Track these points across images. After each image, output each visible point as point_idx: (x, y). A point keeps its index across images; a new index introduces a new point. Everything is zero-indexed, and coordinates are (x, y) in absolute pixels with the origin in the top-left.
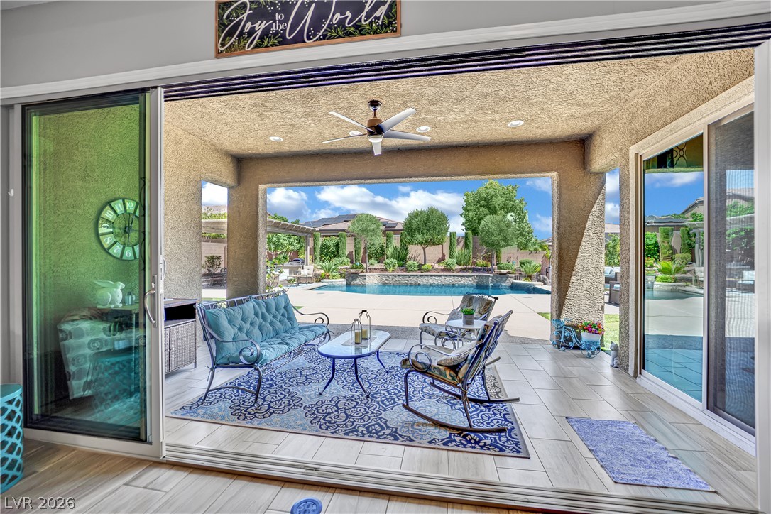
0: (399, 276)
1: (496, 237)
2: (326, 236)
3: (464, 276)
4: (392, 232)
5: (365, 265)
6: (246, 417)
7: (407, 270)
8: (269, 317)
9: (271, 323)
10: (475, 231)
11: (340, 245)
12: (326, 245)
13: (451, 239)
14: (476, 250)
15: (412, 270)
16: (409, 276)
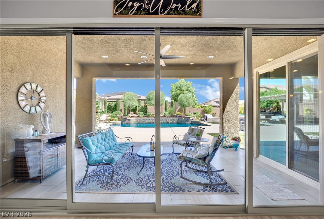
0: (145, 119)
1: (185, 103)
2: (110, 102)
3: (172, 119)
4: (141, 100)
5: (129, 115)
6: (109, 189)
7: (148, 116)
8: (107, 140)
9: (108, 143)
10: (176, 100)
11: (117, 105)
12: (110, 106)
13: (166, 103)
14: (176, 108)
15: (150, 117)
16: (149, 119)
